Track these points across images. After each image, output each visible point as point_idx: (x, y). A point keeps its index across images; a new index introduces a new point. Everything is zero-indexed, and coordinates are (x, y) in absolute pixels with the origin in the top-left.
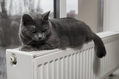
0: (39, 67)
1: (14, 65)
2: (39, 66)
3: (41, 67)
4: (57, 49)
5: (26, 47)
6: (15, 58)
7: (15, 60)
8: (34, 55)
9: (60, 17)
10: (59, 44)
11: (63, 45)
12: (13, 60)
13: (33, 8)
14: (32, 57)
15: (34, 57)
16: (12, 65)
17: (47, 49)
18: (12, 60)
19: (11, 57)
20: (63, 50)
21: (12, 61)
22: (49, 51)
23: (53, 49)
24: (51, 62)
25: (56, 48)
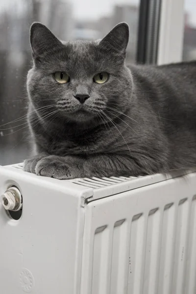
0: (98, 235)
1: (13, 222)
2: (100, 230)
3: (106, 233)
4: (158, 176)
7: (17, 205)
8: (87, 193)
10: (164, 158)
11: (178, 162)
12: (12, 203)
14: (80, 202)
15: (87, 202)
16: (6, 221)
17: (126, 174)
18: (6, 202)
19: (6, 195)
20: (178, 180)
21: (7, 208)
22: (133, 180)
23: (144, 174)
24: (137, 217)
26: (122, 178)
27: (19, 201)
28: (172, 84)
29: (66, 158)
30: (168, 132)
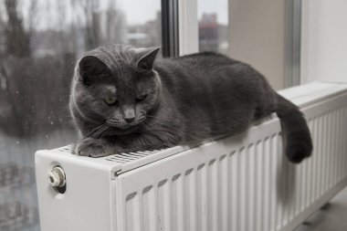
0: (129, 201)
2: (130, 197)
3: (136, 199)
4: (178, 148)
5: (91, 145)
6: (60, 175)
7: (62, 182)
8: (116, 168)
9: (181, 54)
10: (181, 133)
11: (194, 134)
12: (57, 180)
13: (96, 11)
14: (111, 175)
15: (116, 175)
16: (54, 195)
18: (52, 180)
19: (52, 174)
20: (195, 149)
21: (54, 184)
22: (157, 153)
23: (165, 147)
24: (162, 183)
25: (175, 144)
26: (147, 152)
27: (62, 178)
28: (185, 72)
29: (100, 140)
30: (183, 111)
